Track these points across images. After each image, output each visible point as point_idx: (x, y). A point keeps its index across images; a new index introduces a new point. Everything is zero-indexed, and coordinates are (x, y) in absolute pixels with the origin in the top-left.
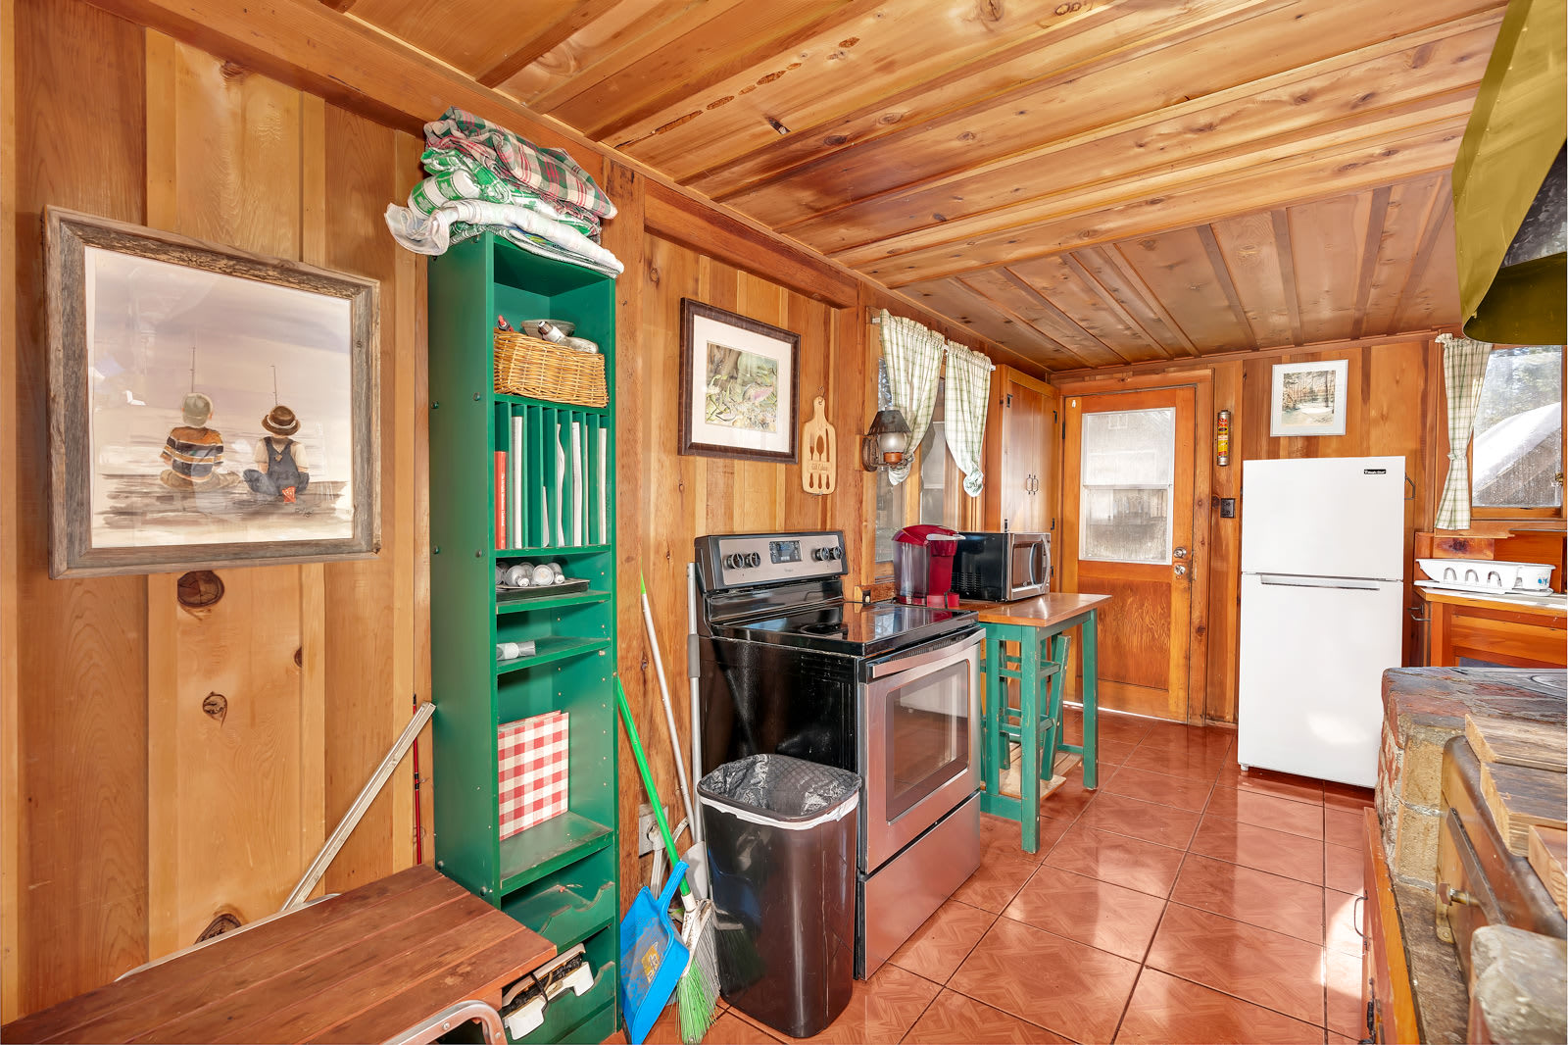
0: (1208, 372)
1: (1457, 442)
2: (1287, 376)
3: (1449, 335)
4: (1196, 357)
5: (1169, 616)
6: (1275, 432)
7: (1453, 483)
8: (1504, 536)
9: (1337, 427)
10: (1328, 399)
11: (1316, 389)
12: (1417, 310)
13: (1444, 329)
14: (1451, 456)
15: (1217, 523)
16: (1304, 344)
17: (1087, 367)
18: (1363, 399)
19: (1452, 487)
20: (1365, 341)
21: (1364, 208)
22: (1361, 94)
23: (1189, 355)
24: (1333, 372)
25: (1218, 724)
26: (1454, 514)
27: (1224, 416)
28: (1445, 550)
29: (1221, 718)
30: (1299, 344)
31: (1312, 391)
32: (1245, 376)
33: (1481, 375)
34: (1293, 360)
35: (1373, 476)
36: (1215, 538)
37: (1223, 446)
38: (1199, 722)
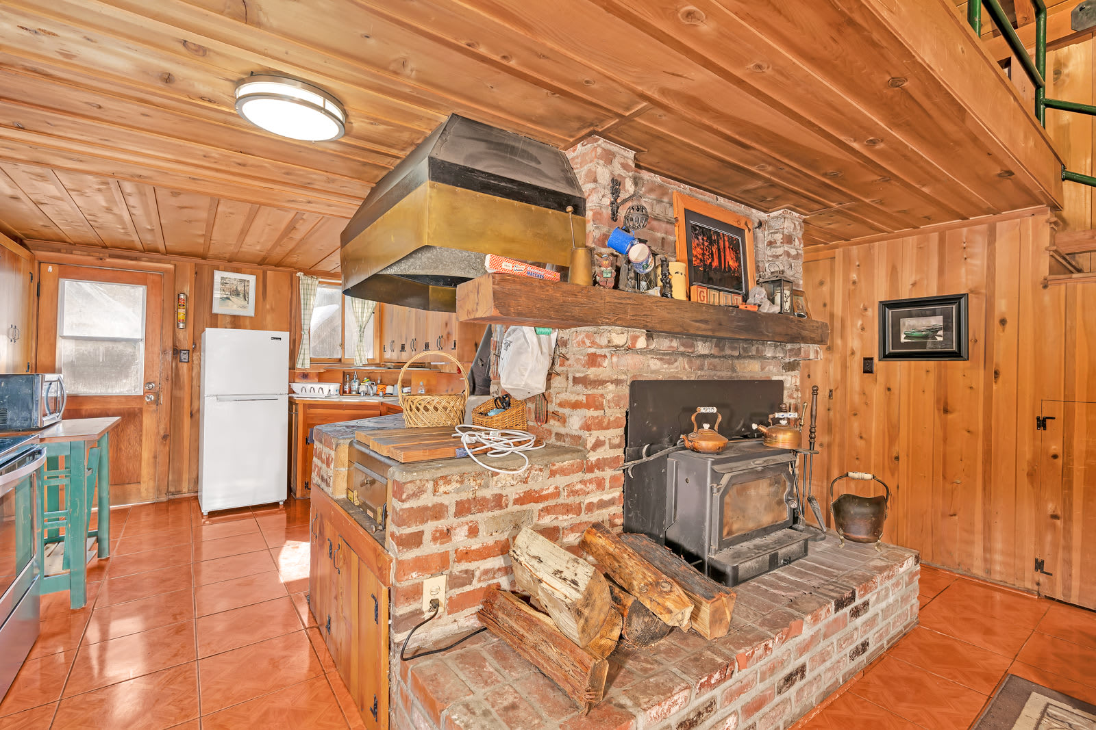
0: (171, 266)
1: (305, 326)
2: (222, 278)
3: (302, 273)
4: (163, 254)
5: (141, 431)
6: (215, 311)
7: (303, 346)
8: (322, 371)
9: (250, 311)
10: (245, 297)
11: (239, 289)
12: (293, 259)
13: (300, 270)
14: (303, 332)
15: (177, 366)
16: (234, 263)
17: (65, 242)
18: (263, 298)
19: (303, 348)
20: (264, 267)
21: (291, 215)
22: (309, 182)
23: (159, 252)
24: (248, 281)
25: (177, 496)
26: (304, 363)
27: (182, 296)
28: (299, 378)
29: (179, 492)
30: (230, 261)
31: (237, 290)
32: (196, 273)
33: (314, 295)
34: (225, 270)
35: (275, 341)
36: (175, 375)
37: (181, 316)
38: (164, 499)
